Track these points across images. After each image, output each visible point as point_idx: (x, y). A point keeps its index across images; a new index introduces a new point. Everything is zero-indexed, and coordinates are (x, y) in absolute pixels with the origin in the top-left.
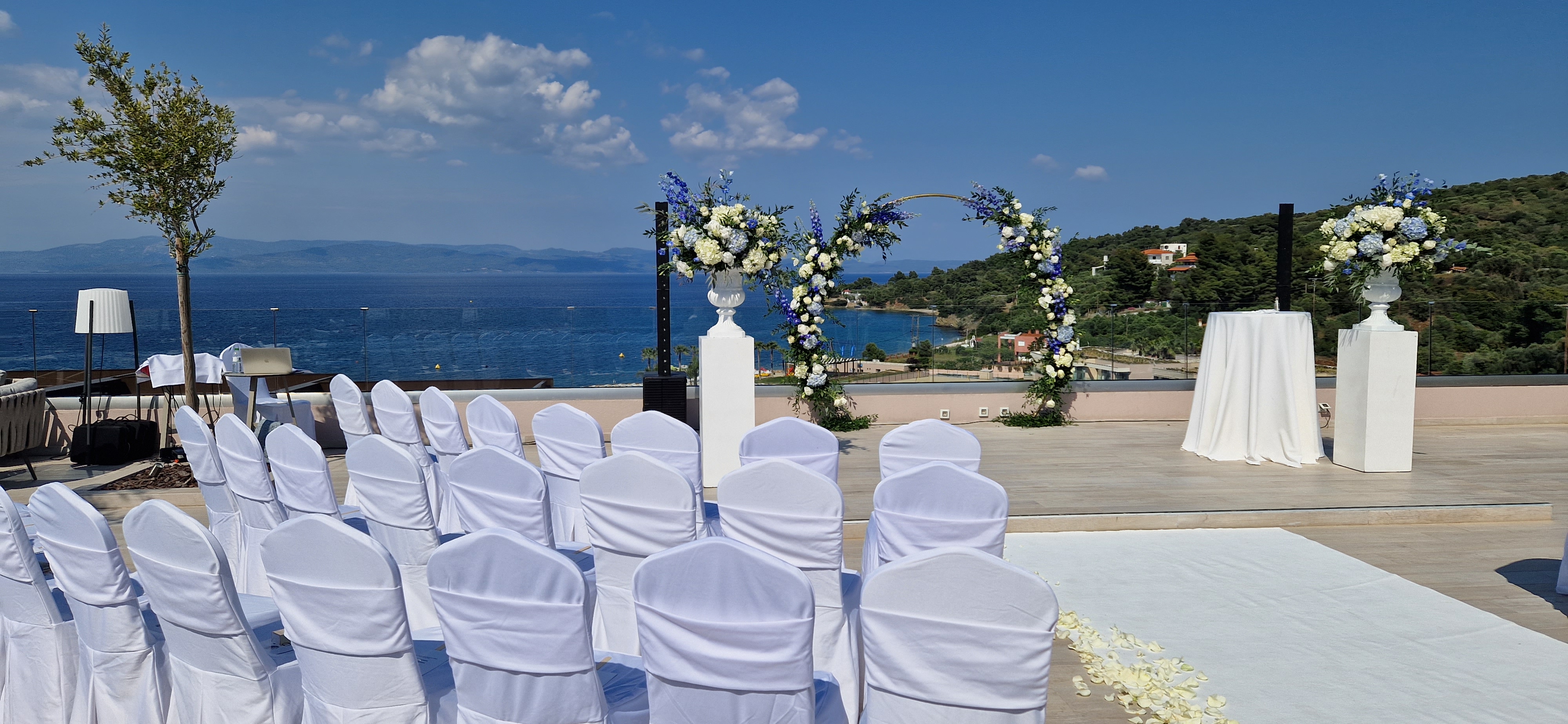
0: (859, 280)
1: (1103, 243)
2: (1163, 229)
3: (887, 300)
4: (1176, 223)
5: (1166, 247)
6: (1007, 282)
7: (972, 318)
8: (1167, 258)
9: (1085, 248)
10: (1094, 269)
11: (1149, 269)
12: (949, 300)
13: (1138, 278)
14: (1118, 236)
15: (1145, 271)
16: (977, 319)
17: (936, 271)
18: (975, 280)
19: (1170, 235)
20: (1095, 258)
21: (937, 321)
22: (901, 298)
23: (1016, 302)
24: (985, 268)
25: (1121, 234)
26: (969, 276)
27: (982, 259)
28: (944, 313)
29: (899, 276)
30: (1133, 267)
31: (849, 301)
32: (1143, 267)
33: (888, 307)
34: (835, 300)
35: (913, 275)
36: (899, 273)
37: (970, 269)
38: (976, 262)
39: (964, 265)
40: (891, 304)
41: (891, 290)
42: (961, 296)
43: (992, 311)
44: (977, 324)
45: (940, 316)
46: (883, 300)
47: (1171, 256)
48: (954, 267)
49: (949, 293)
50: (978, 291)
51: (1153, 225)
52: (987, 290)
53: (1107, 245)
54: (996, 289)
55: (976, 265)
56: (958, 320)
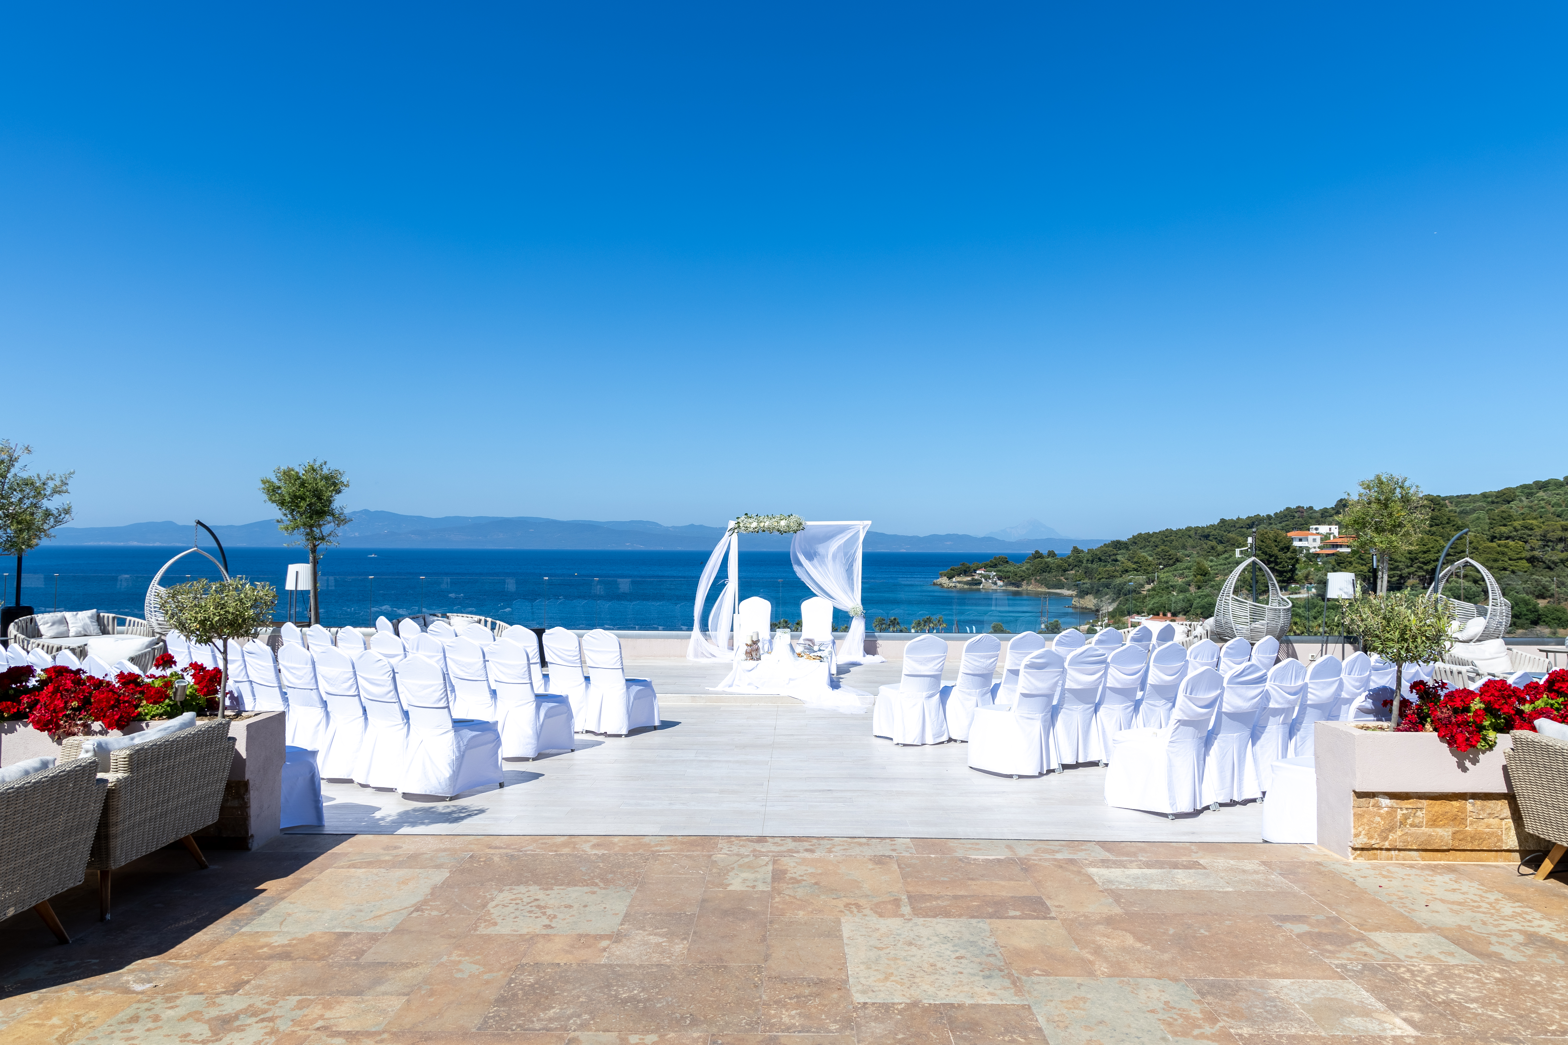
0: (995, 558)
1: (1253, 523)
2: (1317, 509)
3: (1023, 580)
4: (1331, 504)
5: (1317, 529)
6: (1148, 563)
7: (1108, 599)
8: (1314, 540)
9: (1233, 529)
10: (1238, 551)
11: (1293, 553)
12: (1086, 581)
13: (1281, 562)
14: (1269, 517)
15: (1289, 554)
16: (1114, 601)
17: (1076, 550)
18: (1116, 560)
19: (1325, 517)
20: (1241, 539)
21: (1073, 602)
22: (1038, 578)
23: (1155, 583)
24: (1128, 549)
25: (1272, 515)
26: (1110, 556)
27: (1124, 538)
28: (1083, 594)
29: (1038, 555)
30: (1275, 551)
31: (983, 580)
32: (1286, 551)
33: (1024, 587)
34: (969, 578)
35: (1052, 554)
36: (1037, 552)
37: (1111, 549)
38: (1118, 542)
39: (1105, 545)
40: (1027, 583)
41: (1028, 569)
42: (1100, 576)
43: (1129, 592)
44: (1115, 605)
45: (1077, 596)
46: (1020, 579)
47: (1318, 538)
48: (1095, 547)
49: (1088, 573)
50: (1117, 571)
51: (1306, 506)
52: (1127, 571)
53: (1257, 525)
54: (1136, 570)
55: (1118, 545)
56: (1095, 601)
